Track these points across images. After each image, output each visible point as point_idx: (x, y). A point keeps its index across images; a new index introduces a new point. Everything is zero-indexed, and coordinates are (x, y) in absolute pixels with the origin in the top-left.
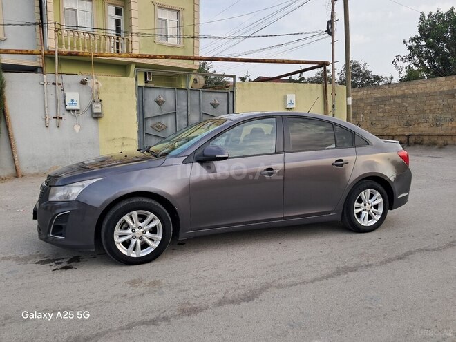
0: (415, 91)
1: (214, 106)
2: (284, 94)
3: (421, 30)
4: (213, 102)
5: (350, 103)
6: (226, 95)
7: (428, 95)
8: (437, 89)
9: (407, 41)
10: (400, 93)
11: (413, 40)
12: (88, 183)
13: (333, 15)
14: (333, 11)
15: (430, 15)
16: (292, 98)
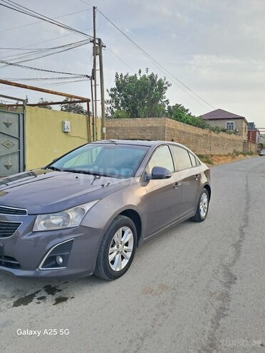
0: (124, 126)
1: (7, 125)
3: (117, 84)
4: (6, 121)
5: (105, 131)
6: (17, 116)
7: (131, 128)
8: (136, 125)
9: (109, 90)
10: (113, 126)
11: (112, 90)
12: (87, 207)
13: (94, 66)
14: (95, 62)
15: (121, 75)
16: (67, 123)
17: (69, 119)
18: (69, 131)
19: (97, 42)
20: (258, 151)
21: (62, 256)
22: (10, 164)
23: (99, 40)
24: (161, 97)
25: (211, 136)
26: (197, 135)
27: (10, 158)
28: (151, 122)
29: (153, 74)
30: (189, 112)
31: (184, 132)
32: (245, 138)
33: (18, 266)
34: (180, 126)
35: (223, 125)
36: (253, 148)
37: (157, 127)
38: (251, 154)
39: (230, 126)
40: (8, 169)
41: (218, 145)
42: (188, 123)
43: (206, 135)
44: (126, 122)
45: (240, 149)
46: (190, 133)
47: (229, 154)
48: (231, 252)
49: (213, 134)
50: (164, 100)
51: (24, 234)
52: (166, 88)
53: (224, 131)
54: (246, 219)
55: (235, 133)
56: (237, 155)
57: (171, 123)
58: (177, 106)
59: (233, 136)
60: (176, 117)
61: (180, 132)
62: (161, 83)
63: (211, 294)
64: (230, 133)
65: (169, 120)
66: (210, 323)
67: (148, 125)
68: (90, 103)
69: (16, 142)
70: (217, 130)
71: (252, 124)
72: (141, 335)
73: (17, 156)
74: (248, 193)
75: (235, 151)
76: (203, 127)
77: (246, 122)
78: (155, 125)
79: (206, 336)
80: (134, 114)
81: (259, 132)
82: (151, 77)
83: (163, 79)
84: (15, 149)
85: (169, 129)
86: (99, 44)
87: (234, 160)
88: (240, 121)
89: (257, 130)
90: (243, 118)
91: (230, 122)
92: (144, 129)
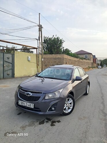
0: (47, 57)
2: (27, 56)
4: (8, 57)
5: (43, 60)
6: (12, 55)
7: (51, 58)
12: (61, 91)
13: (39, 35)
14: (39, 34)
15: (46, 37)
16: (29, 57)
17: (30, 55)
18: (30, 60)
19: (40, 26)
20: (97, 67)
21: (54, 107)
22: (9, 73)
23: (41, 25)
24: (61, 46)
25: (80, 61)
26: (75, 61)
27: (9, 71)
28: (58, 56)
29: (58, 37)
30: (71, 52)
31: (70, 60)
32: (92, 61)
33: (40, 111)
34: (69, 57)
35: (84, 56)
36: (95, 65)
37: (61, 58)
38: (94, 67)
39: (86, 57)
40: (8, 75)
41: (83, 64)
42: (72, 56)
43: (78, 61)
44: (49, 56)
45: (91, 66)
46: (72, 60)
47: (87, 68)
48: (102, 105)
49: (81, 60)
50: (62, 47)
51: (42, 100)
52: (63, 42)
53: (85, 59)
54: (102, 94)
55: (88, 59)
56: (90, 68)
57: (66, 56)
58: (67, 49)
59: (88, 61)
60: (67, 54)
61: (69, 59)
62: (61, 41)
63: (101, 119)
64: (87, 60)
65: (65, 55)
66: (104, 128)
67: (57, 57)
68: (37, 49)
69: (11, 65)
70: (82, 59)
71: (94, 56)
72: (85, 132)
73: (11, 70)
74: (99, 84)
75: (89, 67)
76: (77, 58)
78: (60, 57)
79: (104, 131)
80: (51, 53)
81: (97, 59)
82: (58, 38)
83: (62, 39)
84: (11, 68)
85: (65, 58)
86: (41, 27)
87: (89, 70)
88: (90, 55)
89: (96, 58)
90: (91, 54)
91: (86, 55)
92: (55, 59)
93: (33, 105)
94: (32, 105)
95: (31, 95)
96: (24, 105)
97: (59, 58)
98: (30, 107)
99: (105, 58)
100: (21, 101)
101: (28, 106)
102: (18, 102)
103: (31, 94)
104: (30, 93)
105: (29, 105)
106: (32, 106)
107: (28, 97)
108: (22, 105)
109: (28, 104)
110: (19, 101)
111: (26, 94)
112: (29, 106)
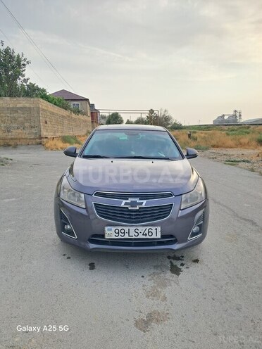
8: (5, 105)
12: (201, 184)
21: (199, 226)
24: (19, 74)
25: (72, 117)
26: (63, 116)
28: (23, 102)
29: (9, 48)
31: (53, 113)
32: (90, 119)
34: (50, 107)
37: (30, 108)
39: (76, 107)
41: (77, 126)
43: (69, 116)
46: (57, 115)
49: (73, 115)
53: (79, 112)
57: (43, 104)
65: (42, 100)
67: (19, 106)
71: (93, 106)
77: (89, 103)
78: (27, 105)
82: (7, 51)
83: (20, 54)
85: (43, 110)
88: (84, 102)
89: (97, 112)
90: (87, 100)
91: (76, 103)
92: (15, 110)
93: (159, 229)
94: (154, 231)
95: (144, 205)
96: (126, 236)
97: (26, 108)
98: (148, 237)
99: (113, 112)
100: (114, 229)
101: (141, 236)
102: (104, 231)
103: (145, 202)
104: (137, 200)
105: (147, 232)
106: (156, 233)
107: (137, 211)
108: (120, 237)
109: (141, 229)
110: (106, 228)
111: (126, 204)
112: (144, 237)
